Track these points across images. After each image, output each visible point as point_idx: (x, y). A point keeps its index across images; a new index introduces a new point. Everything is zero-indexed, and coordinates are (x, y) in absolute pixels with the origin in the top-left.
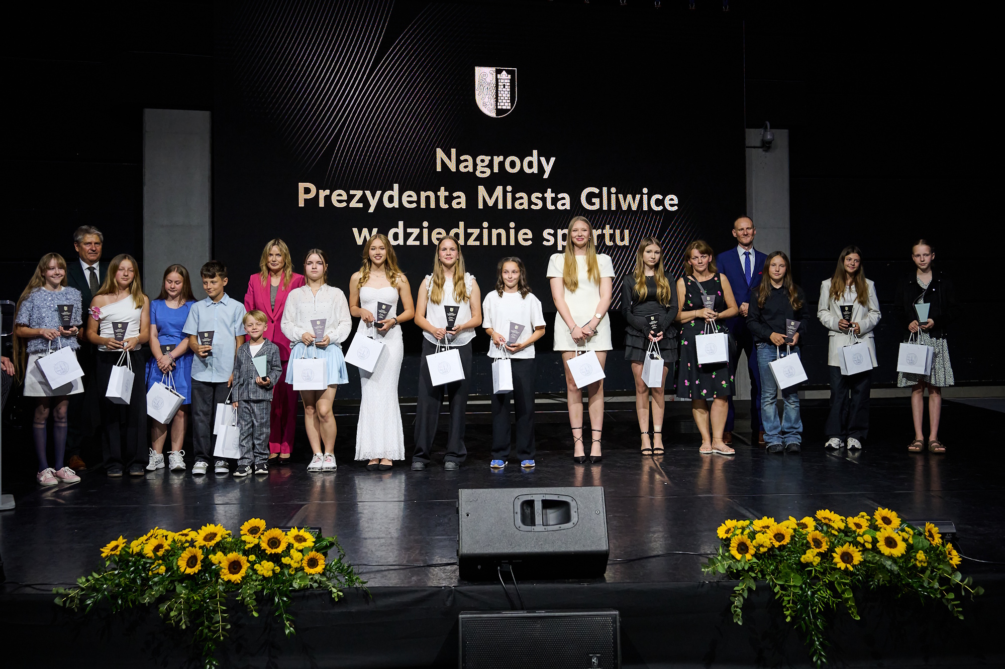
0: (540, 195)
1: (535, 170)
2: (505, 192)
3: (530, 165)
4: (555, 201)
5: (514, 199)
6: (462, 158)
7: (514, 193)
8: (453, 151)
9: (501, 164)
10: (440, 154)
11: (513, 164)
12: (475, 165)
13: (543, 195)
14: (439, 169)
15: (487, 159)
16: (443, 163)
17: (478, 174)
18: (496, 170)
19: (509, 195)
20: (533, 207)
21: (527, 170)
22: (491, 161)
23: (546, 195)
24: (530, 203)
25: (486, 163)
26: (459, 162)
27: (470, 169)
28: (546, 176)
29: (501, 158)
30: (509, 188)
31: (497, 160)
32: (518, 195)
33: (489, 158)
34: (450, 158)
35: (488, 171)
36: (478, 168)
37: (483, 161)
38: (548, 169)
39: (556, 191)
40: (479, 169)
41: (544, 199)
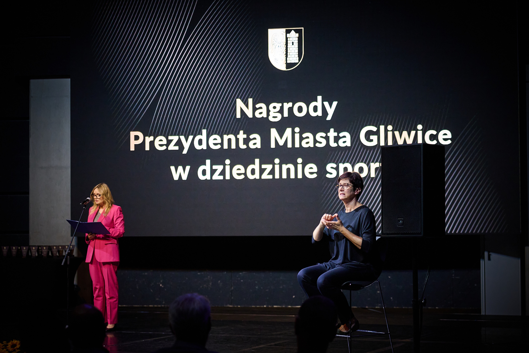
0: (324, 135)
1: (319, 113)
2: (293, 133)
3: (315, 109)
4: (337, 139)
5: (301, 139)
6: (257, 106)
7: (301, 133)
8: (250, 101)
9: (291, 110)
10: (239, 103)
11: (300, 109)
12: (268, 111)
13: (327, 134)
14: (238, 116)
15: (278, 105)
16: (242, 111)
17: (271, 119)
18: (286, 115)
19: (297, 136)
20: (318, 145)
21: (313, 114)
22: (282, 108)
23: (329, 134)
24: (315, 141)
25: (278, 109)
26: (255, 109)
27: (264, 115)
28: (329, 118)
29: (290, 104)
30: (297, 130)
31: (287, 106)
32: (304, 135)
33: (280, 105)
34: (247, 106)
35: (279, 117)
36: (270, 113)
37: (275, 108)
38: (331, 111)
39: (338, 130)
40: (272, 114)
41: (327, 138)
